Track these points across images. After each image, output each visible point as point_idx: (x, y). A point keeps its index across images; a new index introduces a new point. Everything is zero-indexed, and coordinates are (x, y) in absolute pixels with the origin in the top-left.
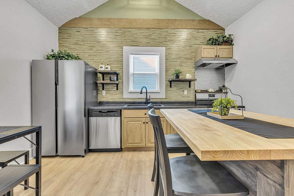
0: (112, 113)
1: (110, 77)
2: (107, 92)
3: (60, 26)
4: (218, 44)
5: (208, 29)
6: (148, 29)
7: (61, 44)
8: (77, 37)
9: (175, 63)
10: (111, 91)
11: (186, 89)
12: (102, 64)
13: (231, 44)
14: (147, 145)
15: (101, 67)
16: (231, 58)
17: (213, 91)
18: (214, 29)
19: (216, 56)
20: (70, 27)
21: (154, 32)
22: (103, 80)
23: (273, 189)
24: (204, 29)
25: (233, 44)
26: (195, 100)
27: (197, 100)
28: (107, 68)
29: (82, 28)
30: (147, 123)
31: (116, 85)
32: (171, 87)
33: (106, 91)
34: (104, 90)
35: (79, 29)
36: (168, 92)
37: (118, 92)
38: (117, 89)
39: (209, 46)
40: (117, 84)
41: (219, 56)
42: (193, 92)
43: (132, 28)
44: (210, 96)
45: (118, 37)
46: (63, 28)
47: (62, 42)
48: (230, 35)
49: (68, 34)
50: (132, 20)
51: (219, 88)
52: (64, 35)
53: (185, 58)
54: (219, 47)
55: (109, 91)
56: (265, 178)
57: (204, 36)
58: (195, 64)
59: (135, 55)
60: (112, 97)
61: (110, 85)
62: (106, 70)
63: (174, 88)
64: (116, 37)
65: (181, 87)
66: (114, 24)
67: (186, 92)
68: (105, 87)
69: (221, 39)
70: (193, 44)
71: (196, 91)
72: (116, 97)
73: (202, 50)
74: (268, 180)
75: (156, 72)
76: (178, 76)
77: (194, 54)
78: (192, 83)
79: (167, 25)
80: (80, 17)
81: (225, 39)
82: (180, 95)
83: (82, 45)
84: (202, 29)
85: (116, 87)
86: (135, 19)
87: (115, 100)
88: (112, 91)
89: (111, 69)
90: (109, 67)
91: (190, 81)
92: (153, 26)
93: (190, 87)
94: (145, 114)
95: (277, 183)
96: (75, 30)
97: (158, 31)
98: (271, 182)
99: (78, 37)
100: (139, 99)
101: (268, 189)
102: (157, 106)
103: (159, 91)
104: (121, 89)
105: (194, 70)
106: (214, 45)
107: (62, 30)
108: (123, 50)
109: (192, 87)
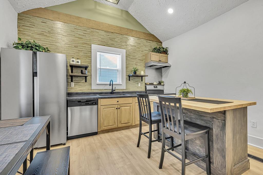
0: (90, 102)
1: (82, 71)
2: (76, 84)
3: (21, 12)
4: (160, 53)
5: (153, 41)
6: (112, 33)
7: (21, 32)
8: (42, 27)
9: (132, 62)
10: (80, 83)
11: (140, 82)
12: (73, 58)
13: (167, 53)
14: (119, 126)
15: (73, 61)
16: (167, 62)
17: (156, 84)
18: (156, 42)
19: (159, 61)
20: (33, 16)
21: (117, 36)
22: (72, 72)
23: (221, 123)
24: (150, 40)
25: (168, 54)
26: (146, 90)
27: (147, 90)
28: (78, 62)
29: (48, 19)
30: (119, 108)
31: (84, 78)
32: (129, 80)
33: (75, 82)
34: (73, 82)
35: (45, 20)
36: (128, 84)
37: (86, 83)
38: (86, 81)
39: (155, 53)
40: (86, 77)
41: (161, 61)
42: (144, 84)
43: (99, 30)
44: (154, 87)
45: (86, 35)
46: (25, 15)
47: (22, 30)
48: (167, 48)
49: (31, 22)
50: (100, 23)
51: (159, 82)
52: (25, 23)
53: (139, 59)
54: (161, 54)
55: (78, 82)
56: (217, 120)
57: (151, 45)
58: (145, 65)
59: (101, 53)
60: (80, 89)
61: (79, 78)
62: (77, 63)
63: (131, 82)
64: (85, 35)
65: (136, 81)
66: (83, 23)
67: (139, 85)
68: (74, 79)
69: (162, 50)
70: (144, 50)
71: (146, 84)
72: (84, 89)
73: (151, 55)
74: (219, 120)
75: (118, 68)
76: (135, 73)
77: (144, 57)
78: (143, 78)
79: (127, 33)
80: (46, 9)
81: (164, 50)
82: (136, 86)
83: (49, 37)
84: (149, 40)
85: (85, 80)
86: (102, 23)
87: (84, 91)
88: (82, 83)
89: (81, 63)
90: (79, 61)
91: (142, 77)
92: (116, 32)
93: (142, 81)
94: (118, 102)
95: (223, 120)
96: (39, 20)
97: (121, 36)
98: (220, 121)
99: (44, 28)
100: (105, 90)
101: (218, 124)
102: (121, 95)
103: (121, 84)
104: (90, 81)
105: (144, 68)
106: (158, 53)
107: (23, 17)
108: (91, 48)
109: (143, 81)
